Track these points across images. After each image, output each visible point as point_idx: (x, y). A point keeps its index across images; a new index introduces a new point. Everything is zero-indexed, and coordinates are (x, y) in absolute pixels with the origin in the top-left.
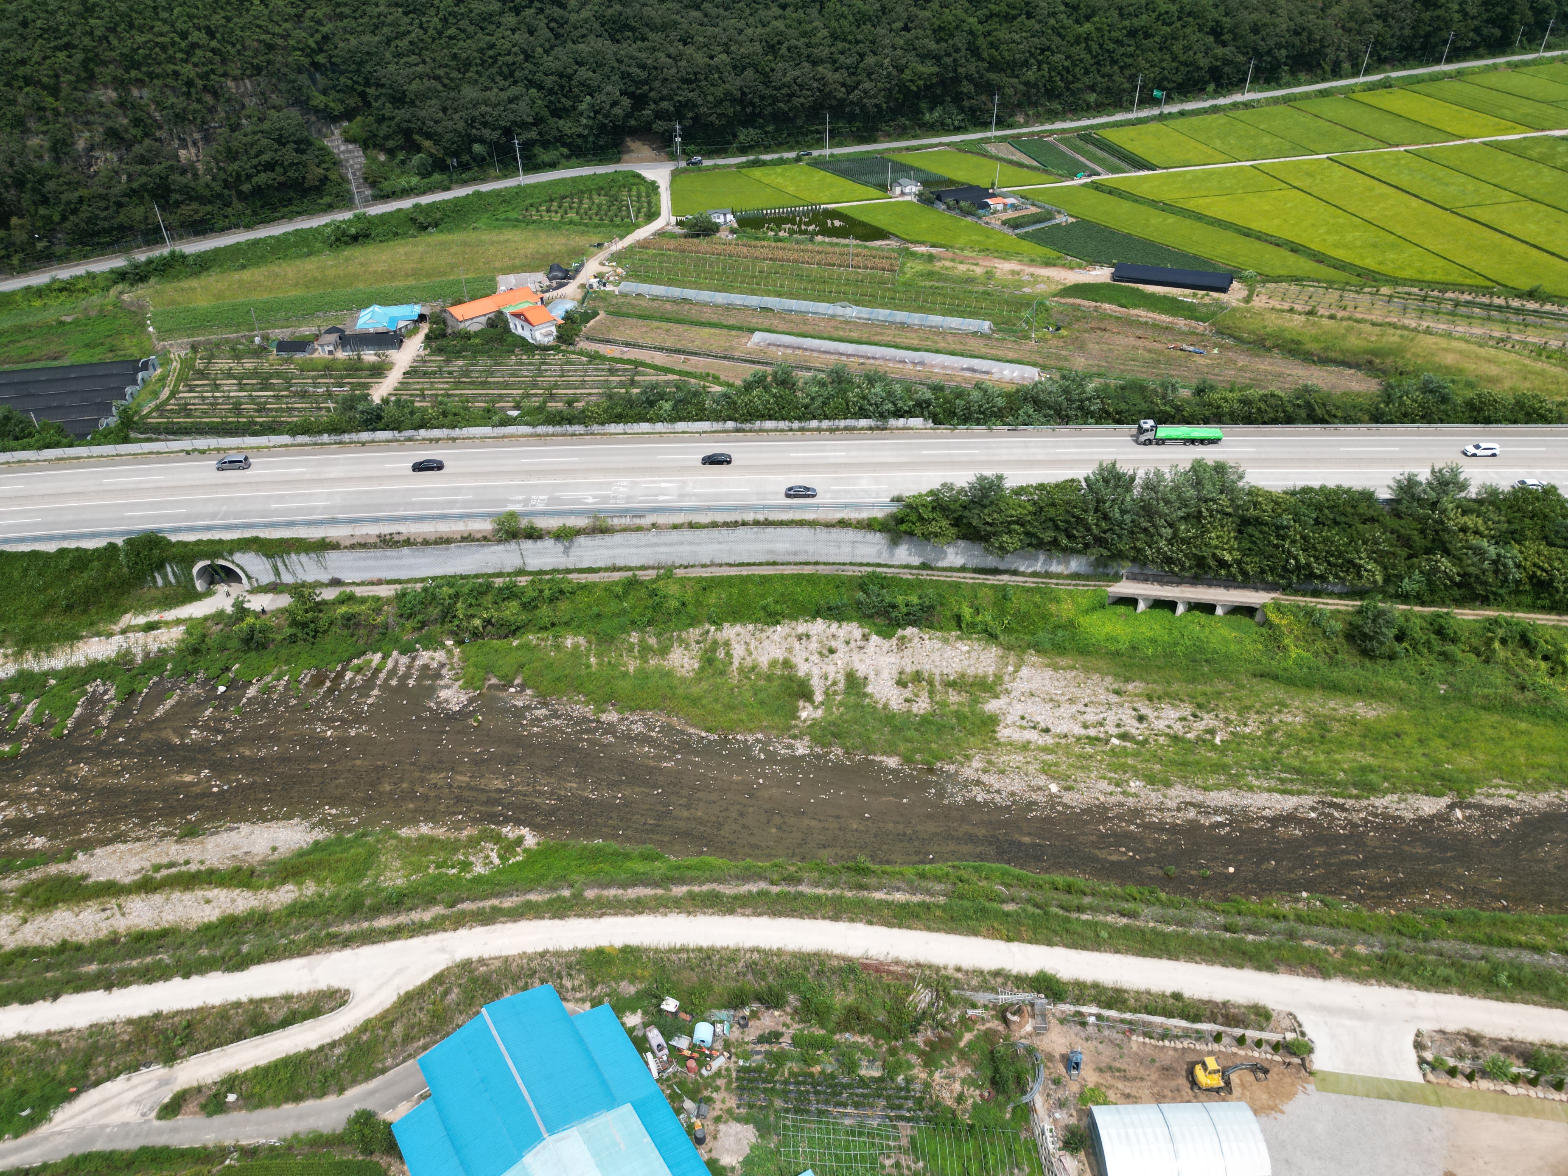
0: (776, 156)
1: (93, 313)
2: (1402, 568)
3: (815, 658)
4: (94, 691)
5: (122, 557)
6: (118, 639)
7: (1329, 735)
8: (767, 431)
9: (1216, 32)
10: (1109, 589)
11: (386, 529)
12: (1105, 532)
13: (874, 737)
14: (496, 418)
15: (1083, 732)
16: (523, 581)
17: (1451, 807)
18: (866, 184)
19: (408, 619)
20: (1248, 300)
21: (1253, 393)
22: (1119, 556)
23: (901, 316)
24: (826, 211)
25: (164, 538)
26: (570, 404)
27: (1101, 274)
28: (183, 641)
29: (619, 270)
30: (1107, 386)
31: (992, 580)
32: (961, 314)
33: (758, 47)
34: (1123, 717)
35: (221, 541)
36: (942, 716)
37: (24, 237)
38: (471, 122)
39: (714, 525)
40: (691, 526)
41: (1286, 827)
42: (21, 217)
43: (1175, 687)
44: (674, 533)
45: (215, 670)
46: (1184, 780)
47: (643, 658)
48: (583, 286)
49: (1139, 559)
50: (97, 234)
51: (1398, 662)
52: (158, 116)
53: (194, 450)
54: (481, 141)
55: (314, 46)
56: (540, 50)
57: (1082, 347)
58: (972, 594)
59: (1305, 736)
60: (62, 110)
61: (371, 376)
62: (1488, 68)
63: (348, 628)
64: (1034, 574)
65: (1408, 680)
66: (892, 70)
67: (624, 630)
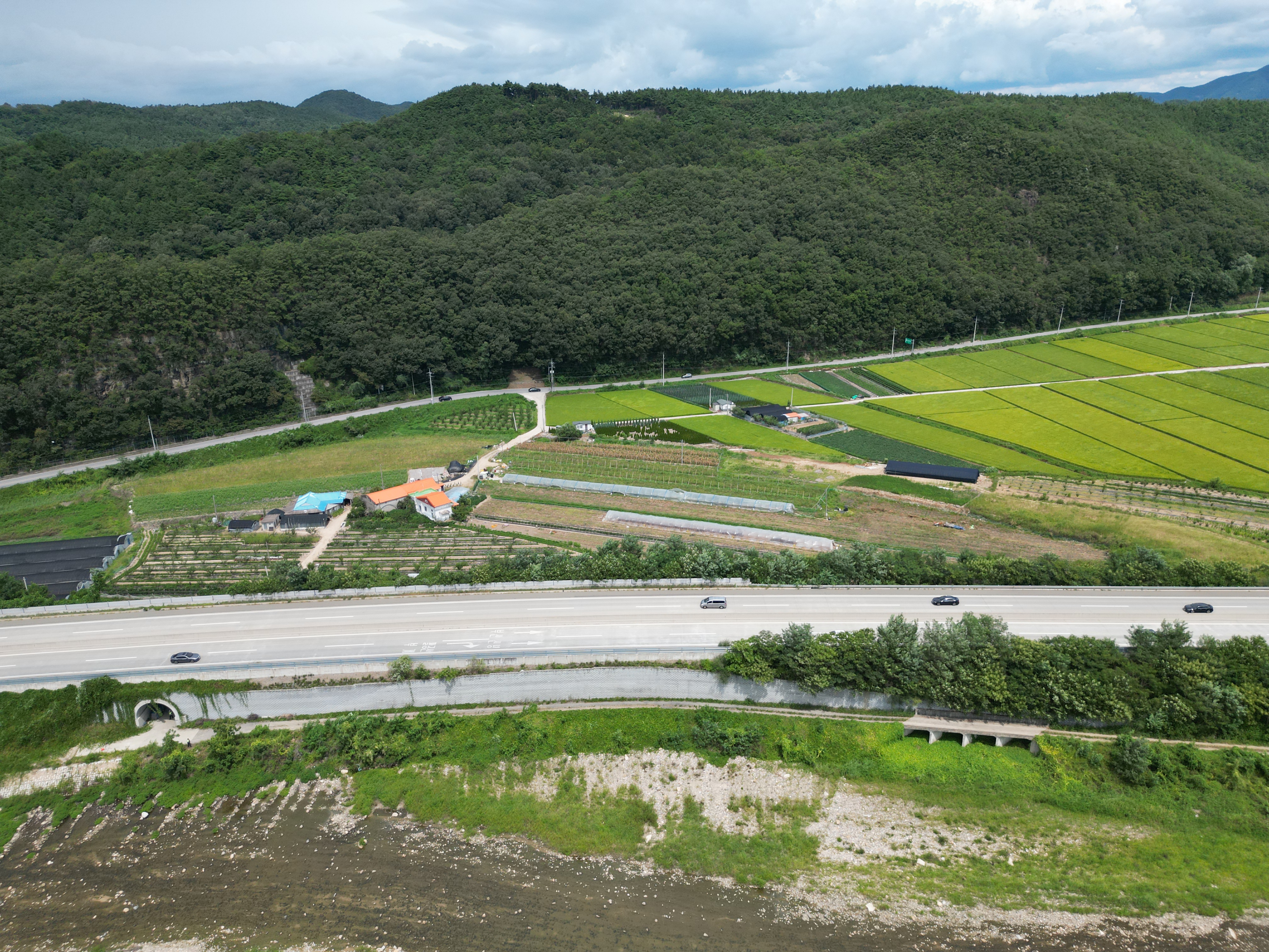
0: (625, 384)
1: (87, 500)
2: (1146, 706)
3: (658, 785)
4: (35, 817)
5: (78, 697)
6: (63, 769)
7: (1107, 857)
8: (617, 588)
9: (947, 299)
10: (905, 723)
11: (300, 672)
12: (897, 673)
13: (711, 858)
14: (399, 580)
15: (892, 853)
16: (411, 716)
17: (1224, 926)
18: (693, 403)
19: (311, 750)
20: (993, 488)
21: (1006, 561)
22: (912, 694)
23: (722, 499)
24: (662, 422)
25: (115, 681)
26: (459, 567)
27: (877, 469)
28: (118, 771)
29: (504, 465)
30: (889, 554)
31: (807, 714)
32: (770, 498)
33: (612, 309)
34: (926, 839)
35: (162, 683)
36: (769, 838)
37: (44, 443)
38: (397, 360)
39: (573, 666)
40: (554, 667)
42: (44, 428)
43: (969, 811)
44: (540, 672)
45: (140, 798)
46: (985, 899)
47: (510, 785)
48: (475, 477)
49: (927, 698)
50: (100, 440)
51: (1155, 789)
52: (160, 356)
53: (151, 607)
54: (404, 373)
55: (284, 308)
56: (452, 311)
57: (866, 524)
58: (790, 727)
59: (1086, 857)
60: (89, 352)
61: (302, 547)
62: (1151, 325)
63: (259, 758)
64: (841, 710)
65: (1166, 805)
66: (710, 325)
67: (494, 759)
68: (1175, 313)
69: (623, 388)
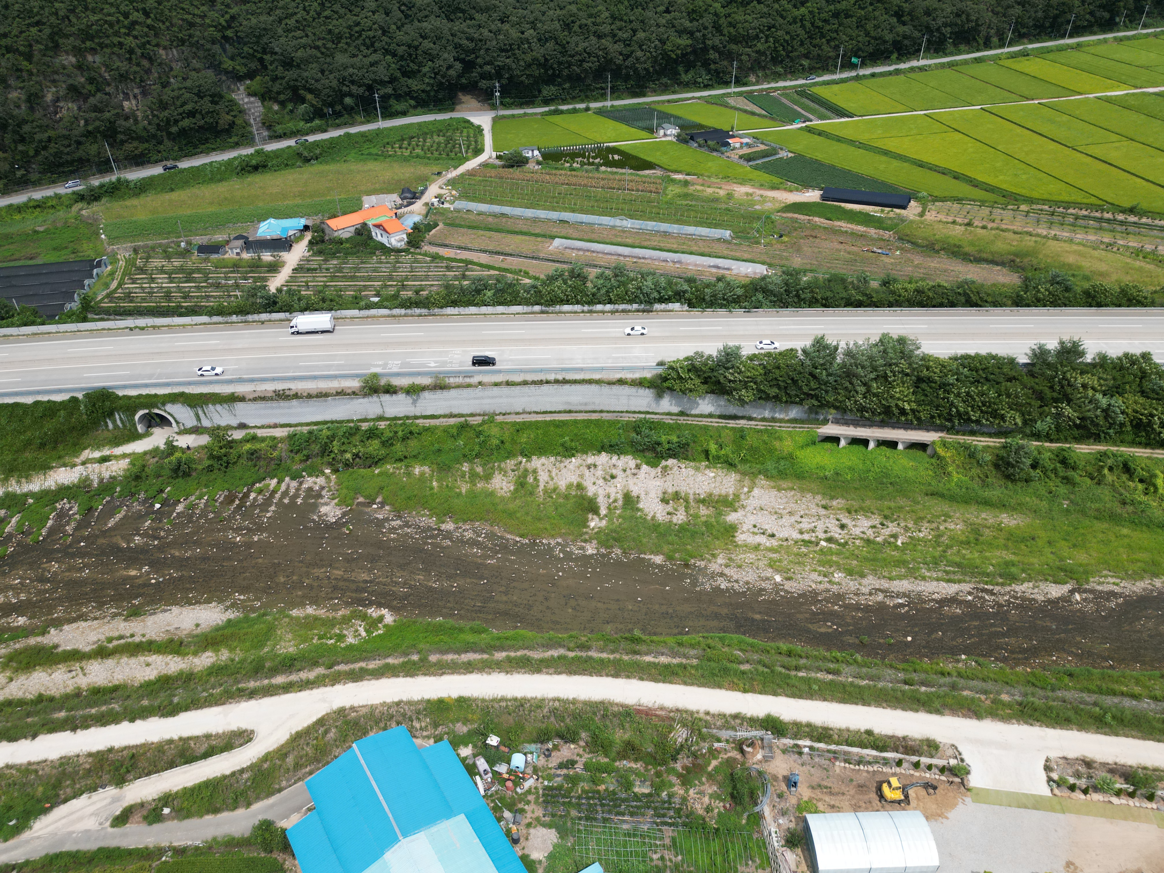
0: (570, 107)
1: (59, 225)
2: (1035, 415)
3: (601, 482)
4: (62, 508)
5: (82, 407)
6: (79, 469)
7: (981, 539)
8: (564, 313)
9: (899, 15)
10: (819, 431)
11: (280, 386)
12: (815, 390)
13: (644, 540)
14: (363, 303)
15: (799, 537)
16: (382, 425)
17: (1072, 592)
18: (638, 127)
19: (296, 453)
20: (922, 214)
21: (926, 285)
22: (829, 405)
23: (664, 227)
24: (608, 148)
25: (113, 393)
26: (417, 292)
27: (813, 196)
28: (128, 470)
29: (454, 192)
30: (817, 279)
31: (732, 423)
32: (709, 225)
33: (557, 25)
34: (829, 525)
35: (156, 395)
36: (695, 525)
37: (7, 167)
38: (342, 81)
39: (525, 383)
40: (508, 384)
41: (950, 607)
43: (868, 503)
44: (495, 389)
45: (152, 492)
46: (874, 572)
47: (473, 483)
48: (426, 204)
49: (842, 409)
50: (62, 165)
51: (1033, 484)
52: (107, 76)
53: (136, 327)
54: (350, 94)
55: (224, 23)
56: (394, 27)
57: (799, 250)
58: (717, 434)
59: (964, 539)
60: (35, 71)
61: (269, 272)
62: (1100, 42)
63: (252, 460)
64: (763, 419)
65: (1040, 498)
66: (657, 42)
67: (458, 462)
68: (1127, 28)
69: (568, 112)
